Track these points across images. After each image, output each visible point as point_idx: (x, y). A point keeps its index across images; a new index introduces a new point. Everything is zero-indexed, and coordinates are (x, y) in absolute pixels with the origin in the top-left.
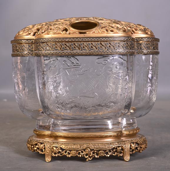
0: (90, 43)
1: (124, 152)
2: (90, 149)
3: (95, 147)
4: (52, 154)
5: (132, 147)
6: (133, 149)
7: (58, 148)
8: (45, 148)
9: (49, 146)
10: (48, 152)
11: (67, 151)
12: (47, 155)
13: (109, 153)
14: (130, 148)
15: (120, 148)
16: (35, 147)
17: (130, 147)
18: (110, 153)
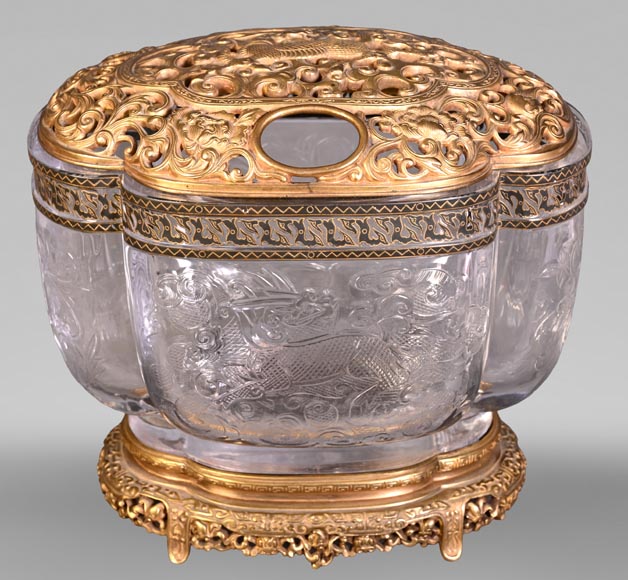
0: (330, 222)
1: (442, 532)
2: (325, 533)
3: (343, 526)
4: (191, 539)
5: (473, 514)
6: (475, 520)
7: (212, 526)
8: (165, 519)
9: (180, 513)
10: (177, 531)
11: (245, 538)
12: (175, 540)
13: (391, 541)
14: (466, 519)
15: (431, 523)
16: (131, 510)
17: (465, 517)
18: (394, 541)
